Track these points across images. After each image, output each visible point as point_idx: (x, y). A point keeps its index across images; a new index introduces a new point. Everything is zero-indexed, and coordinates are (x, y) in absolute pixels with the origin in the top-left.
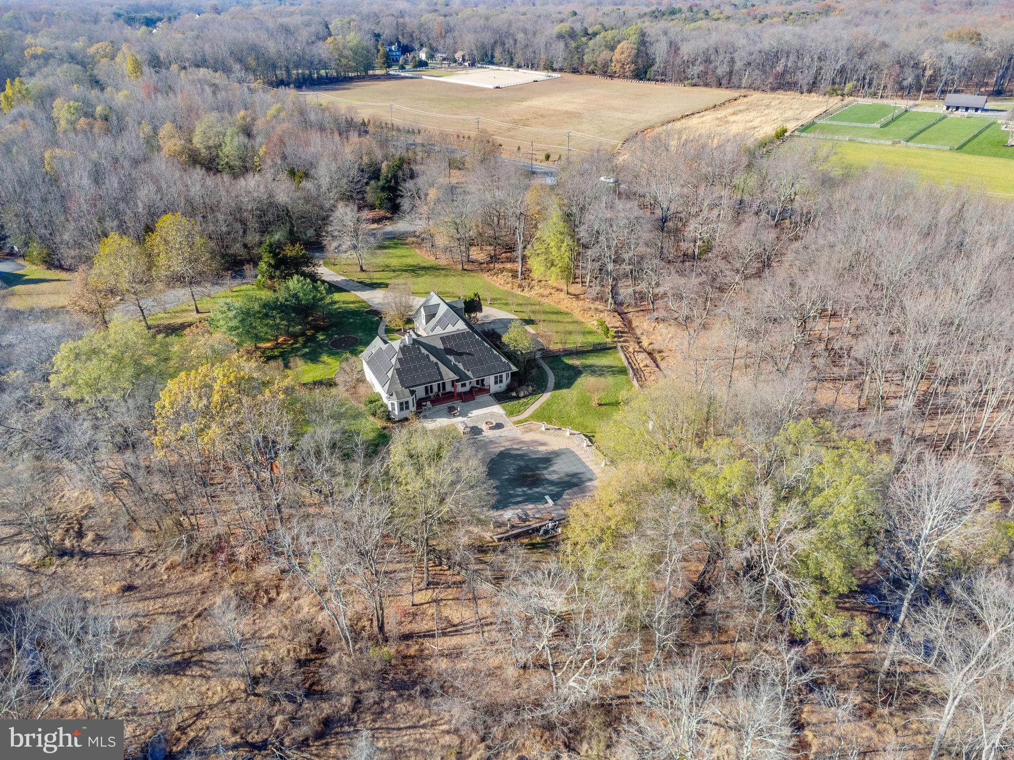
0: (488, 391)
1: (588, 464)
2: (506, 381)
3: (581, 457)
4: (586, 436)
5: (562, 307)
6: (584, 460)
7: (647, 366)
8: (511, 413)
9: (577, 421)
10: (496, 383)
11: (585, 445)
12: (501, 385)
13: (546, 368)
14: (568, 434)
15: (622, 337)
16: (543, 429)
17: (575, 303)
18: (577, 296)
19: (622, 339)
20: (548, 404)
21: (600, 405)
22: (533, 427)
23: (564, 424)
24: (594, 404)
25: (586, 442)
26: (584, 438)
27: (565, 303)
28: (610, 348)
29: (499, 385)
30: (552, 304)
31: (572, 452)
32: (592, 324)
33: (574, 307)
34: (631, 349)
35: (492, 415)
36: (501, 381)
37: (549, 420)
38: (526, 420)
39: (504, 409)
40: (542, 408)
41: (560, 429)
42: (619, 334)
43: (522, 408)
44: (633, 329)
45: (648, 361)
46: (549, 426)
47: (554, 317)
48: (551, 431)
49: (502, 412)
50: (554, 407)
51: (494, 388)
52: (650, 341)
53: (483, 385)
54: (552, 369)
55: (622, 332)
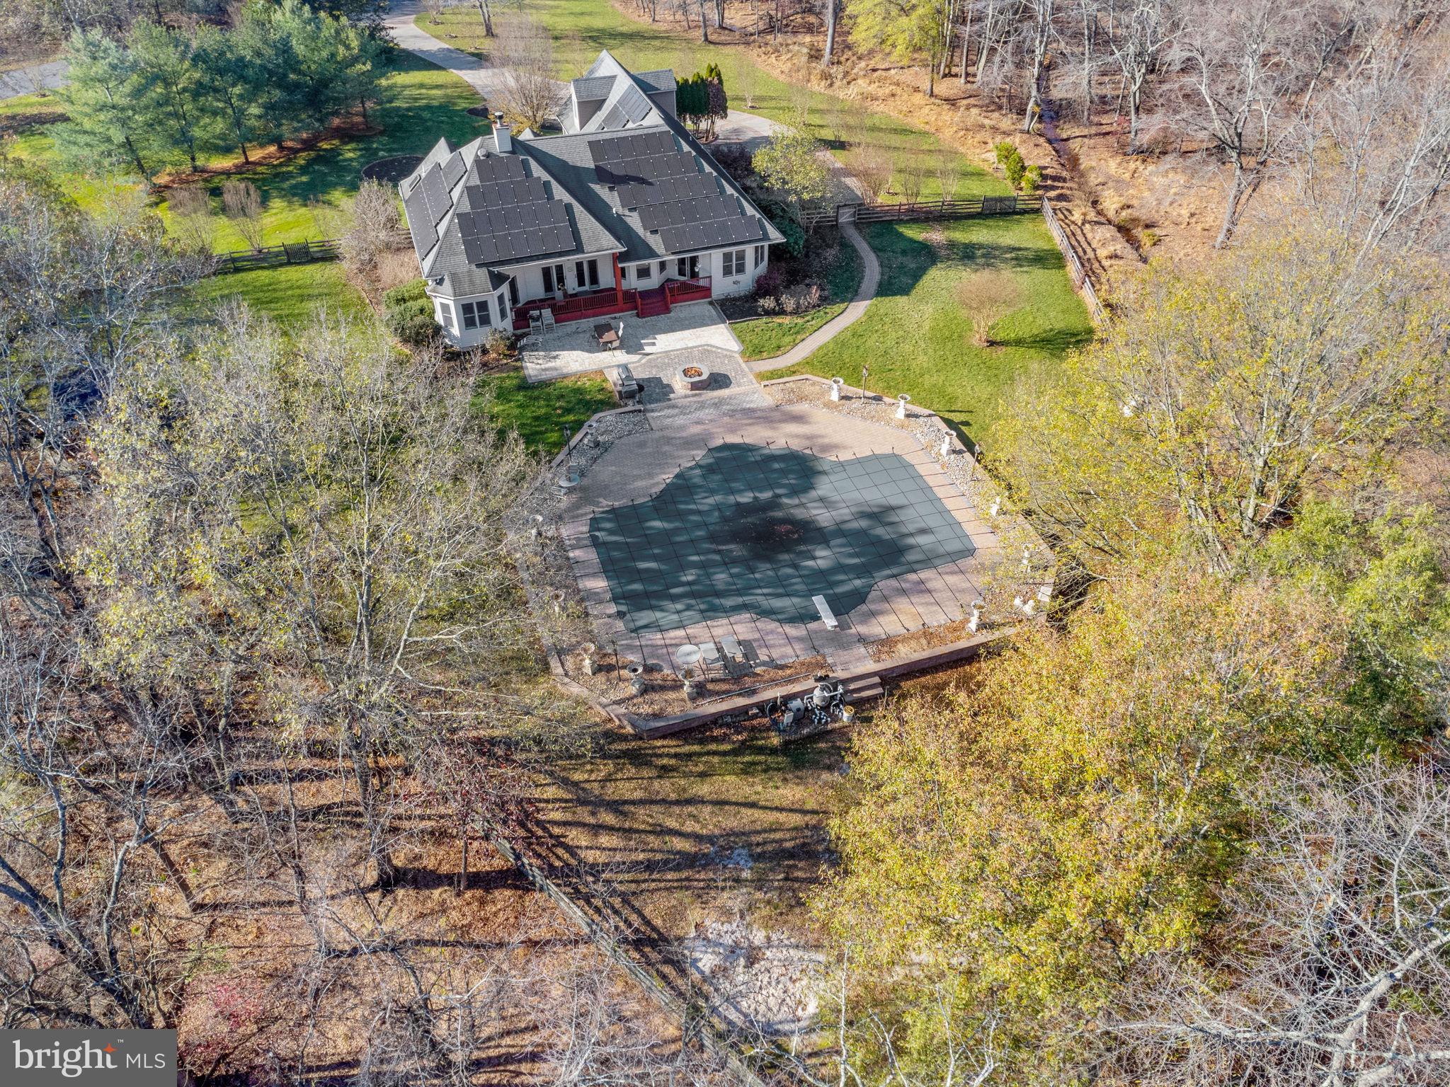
0: (705, 292)
1: (949, 504)
2: (753, 270)
3: (931, 481)
4: (949, 423)
5: (917, 122)
6: (940, 492)
7: (1114, 256)
8: (754, 351)
9: (928, 381)
10: (727, 271)
11: (945, 448)
12: (740, 277)
13: (863, 247)
14: (900, 414)
15: (1053, 188)
16: (835, 396)
17: (947, 115)
18: (952, 102)
19: (1053, 194)
20: (856, 333)
21: (992, 343)
22: (807, 389)
23: (893, 388)
24: (976, 340)
25: (949, 441)
26: (944, 428)
27: (925, 115)
28: (1023, 212)
29: (735, 277)
30: (894, 114)
31: (908, 467)
32: (985, 157)
33: (947, 124)
34: (1077, 216)
35: (707, 352)
36: (741, 269)
37: (853, 374)
38: (792, 371)
39: (740, 338)
40: (840, 342)
41: (878, 399)
42: (1046, 181)
43: (787, 339)
44: (1082, 175)
45: (1120, 246)
46: (851, 390)
47: (895, 140)
48: (856, 404)
49: (734, 346)
50: (871, 342)
51: (722, 286)
52: (1124, 201)
53: (694, 275)
54: (876, 250)
55: (1055, 178)
